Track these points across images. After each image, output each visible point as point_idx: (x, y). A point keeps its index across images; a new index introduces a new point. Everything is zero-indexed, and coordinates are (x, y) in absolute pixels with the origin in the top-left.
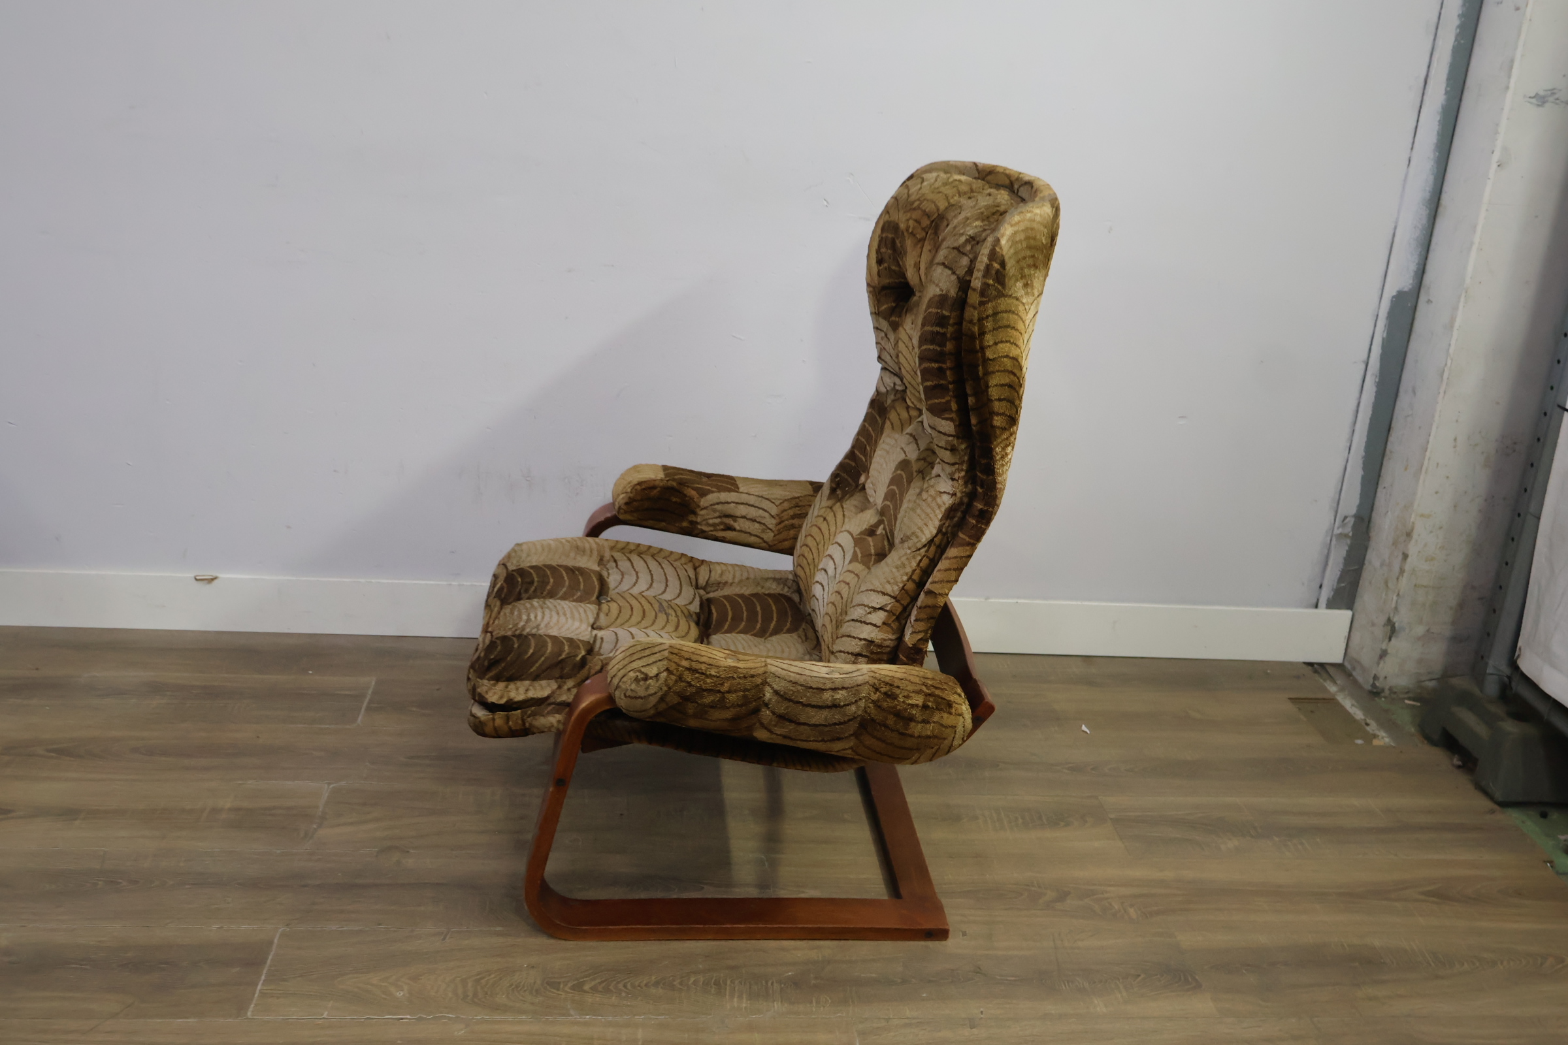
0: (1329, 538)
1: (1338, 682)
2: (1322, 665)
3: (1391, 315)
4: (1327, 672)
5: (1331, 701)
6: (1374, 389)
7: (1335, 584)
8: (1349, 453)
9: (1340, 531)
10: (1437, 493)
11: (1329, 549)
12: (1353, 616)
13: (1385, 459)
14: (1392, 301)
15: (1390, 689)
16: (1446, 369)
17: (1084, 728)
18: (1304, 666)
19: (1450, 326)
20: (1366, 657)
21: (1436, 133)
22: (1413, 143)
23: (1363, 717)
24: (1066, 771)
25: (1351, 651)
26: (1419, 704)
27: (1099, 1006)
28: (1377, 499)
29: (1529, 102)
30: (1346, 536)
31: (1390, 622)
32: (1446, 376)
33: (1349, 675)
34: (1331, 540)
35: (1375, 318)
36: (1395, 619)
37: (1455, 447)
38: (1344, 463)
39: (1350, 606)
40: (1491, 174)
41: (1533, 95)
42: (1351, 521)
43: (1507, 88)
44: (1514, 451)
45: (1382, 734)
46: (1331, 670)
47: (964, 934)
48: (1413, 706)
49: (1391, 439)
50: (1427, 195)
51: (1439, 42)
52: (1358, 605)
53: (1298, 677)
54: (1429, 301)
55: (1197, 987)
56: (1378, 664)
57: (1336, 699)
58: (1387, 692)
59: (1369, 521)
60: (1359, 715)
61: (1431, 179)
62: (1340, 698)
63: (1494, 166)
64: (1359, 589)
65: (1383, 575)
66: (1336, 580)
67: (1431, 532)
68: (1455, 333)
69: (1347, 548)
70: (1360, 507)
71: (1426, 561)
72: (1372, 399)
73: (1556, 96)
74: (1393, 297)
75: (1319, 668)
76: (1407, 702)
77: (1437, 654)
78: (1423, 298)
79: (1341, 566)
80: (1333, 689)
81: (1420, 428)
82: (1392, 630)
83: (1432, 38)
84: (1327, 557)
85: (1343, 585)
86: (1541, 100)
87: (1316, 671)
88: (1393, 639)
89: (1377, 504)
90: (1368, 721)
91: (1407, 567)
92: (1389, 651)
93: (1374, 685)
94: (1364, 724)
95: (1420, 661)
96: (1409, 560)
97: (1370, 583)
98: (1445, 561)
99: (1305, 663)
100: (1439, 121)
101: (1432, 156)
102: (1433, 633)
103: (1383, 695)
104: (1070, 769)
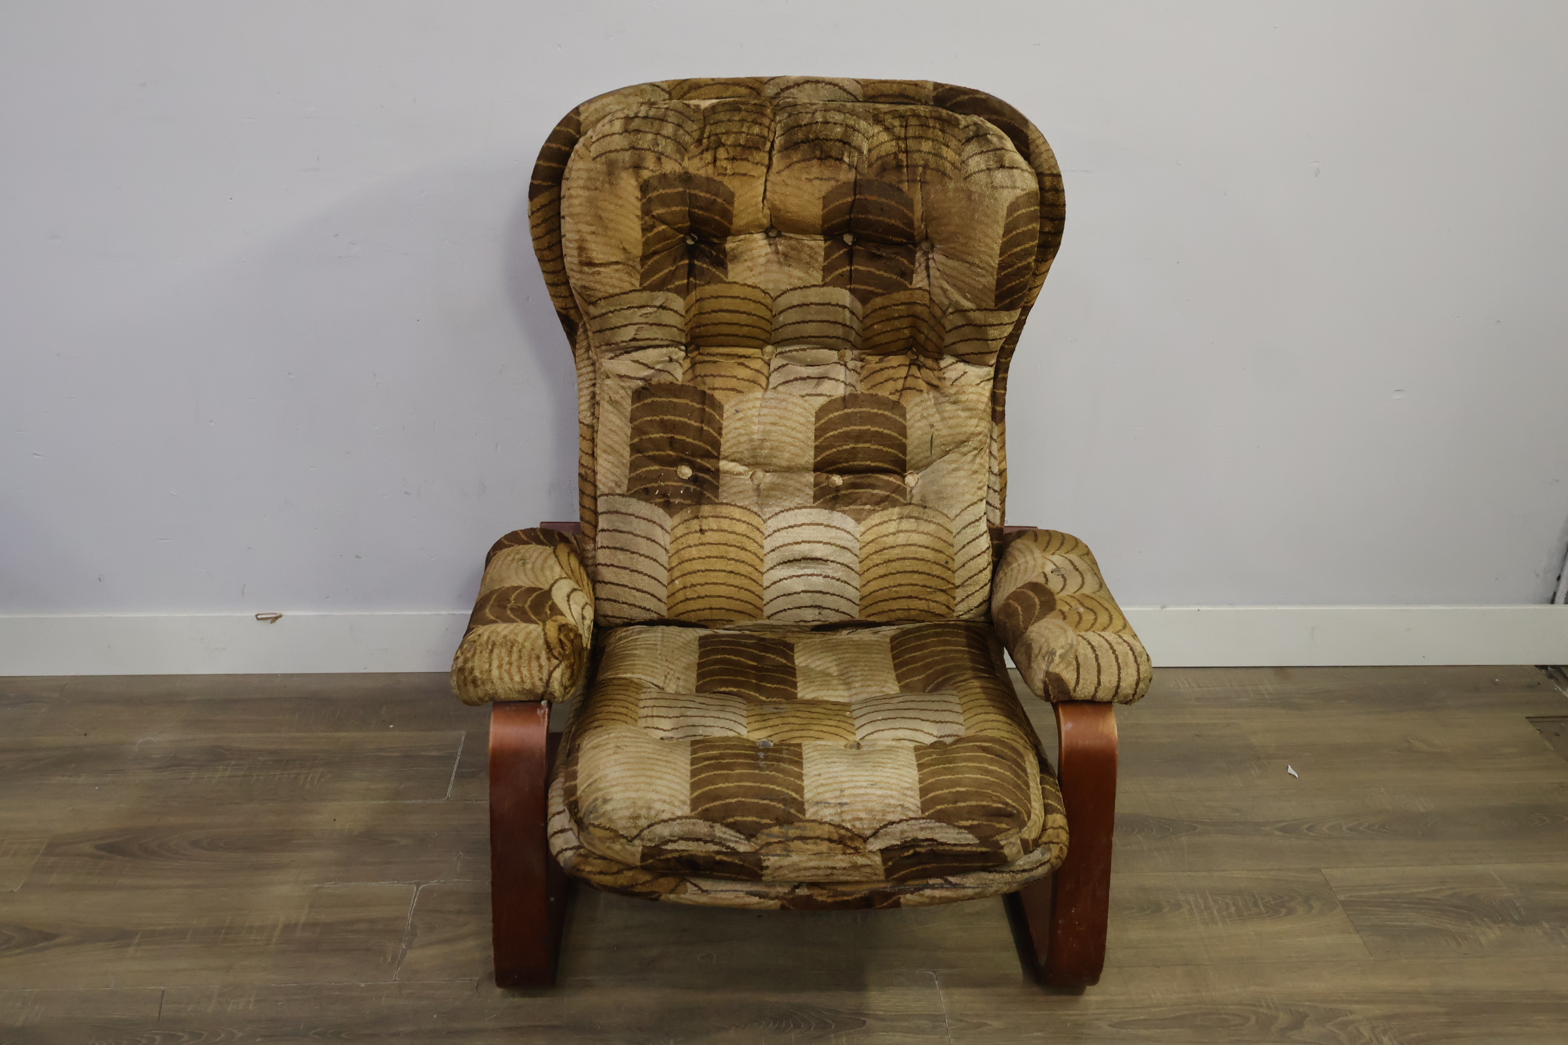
2: (1558, 668)
4: (1563, 674)
17: (1290, 770)
18: (1537, 670)
24: (1278, 833)
75: (1555, 672)
87: (1551, 676)
99: (1536, 666)
104: (1282, 829)
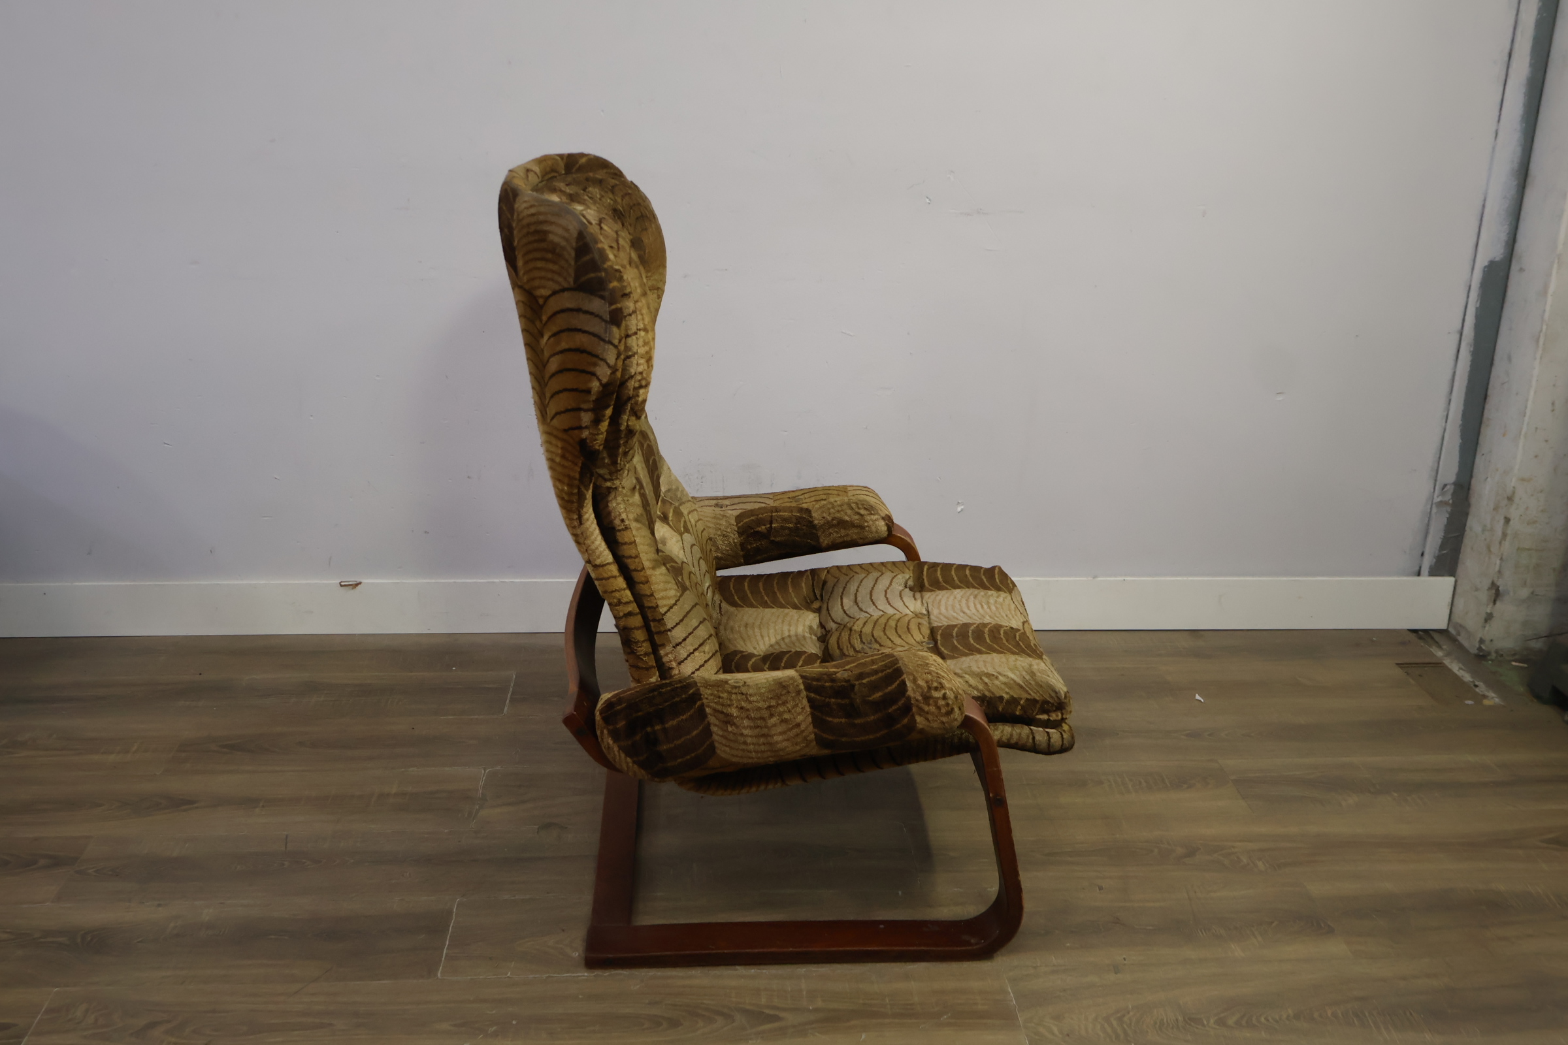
0: (1429, 507)
1: (1444, 647)
2: (1426, 631)
3: (1484, 284)
4: (1431, 637)
5: (1438, 665)
6: (1469, 358)
7: (1437, 552)
8: (1446, 422)
9: (1439, 499)
10: (1536, 456)
11: (1429, 520)
12: (1456, 582)
13: (1483, 425)
14: (1484, 271)
15: (1497, 652)
16: (1542, 335)
17: (1197, 697)
18: (1409, 632)
19: (1544, 291)
20: (1472, 622)
21: (1522, 105)
22: (1500, 116)
23: (1471, 680)
24: (1184, 737)
25: (1456, 618)
26: (1526, 665)
27: (1237, 951)
28: (1475, 466)
30: (1446, 503)
31: (1494, 586)
32: (1541, 342)
33: (1453, 640)
34: (1431, 508)
35: (1467, 288)
37: (1553, 411)
38: (1442, 432)
39: (1452, 572)
42: (1450, 488)
45: (1491, 694)
46: (1436, 636)
47: (1101, 888)
48: (1521, 667)
49: (1487, 406)
50: (1515, 166)
51: (1522, 16)
52: (1460, 570)
53: (1403, 643)
54: (1521, 270)
55: (1331, 931)
56: (1485, 627)
57: (1444, 664)
58: (1494, 655)
59: (1469, 488)
60: (1467, 677)
61: (1519, 150)
62: (1447, 662)
64: (1461, 556)
65: (1485, 540)
66: (1438, 548)
67: (1532, 495)
68: (1550, 299)
69: (1448, 516)
70: (1458, 475)
71: (1528, 524)
72: (1468, 369)
74: (1485, 267)
75: (1424, 635)
76: (1514, 663)
77: (1541, 616)
78: (1515, 267)
79: (1442, 534)
80: (1440, 654)
81: (1517, 394)
83: (1515, 13)
84: (1428, 525)
85: (1444, 553)
87: (1420, 638)
88: (1498, 603)
89: (1475, 471)
90: (1477, 683)
91: (1509, 532)
92: (1494, 615)
93: (1480, 649)
94: (1472, 685)
95: (1525, 623)
96: (1511, 523)
97: (1472, 548)
98: (1547, 523)
99: (1409, 630)
100: (1525, 94)
101: (1519, 128)
102: (1537, 595)
103: (1489, 658)
104: (1187, 735)
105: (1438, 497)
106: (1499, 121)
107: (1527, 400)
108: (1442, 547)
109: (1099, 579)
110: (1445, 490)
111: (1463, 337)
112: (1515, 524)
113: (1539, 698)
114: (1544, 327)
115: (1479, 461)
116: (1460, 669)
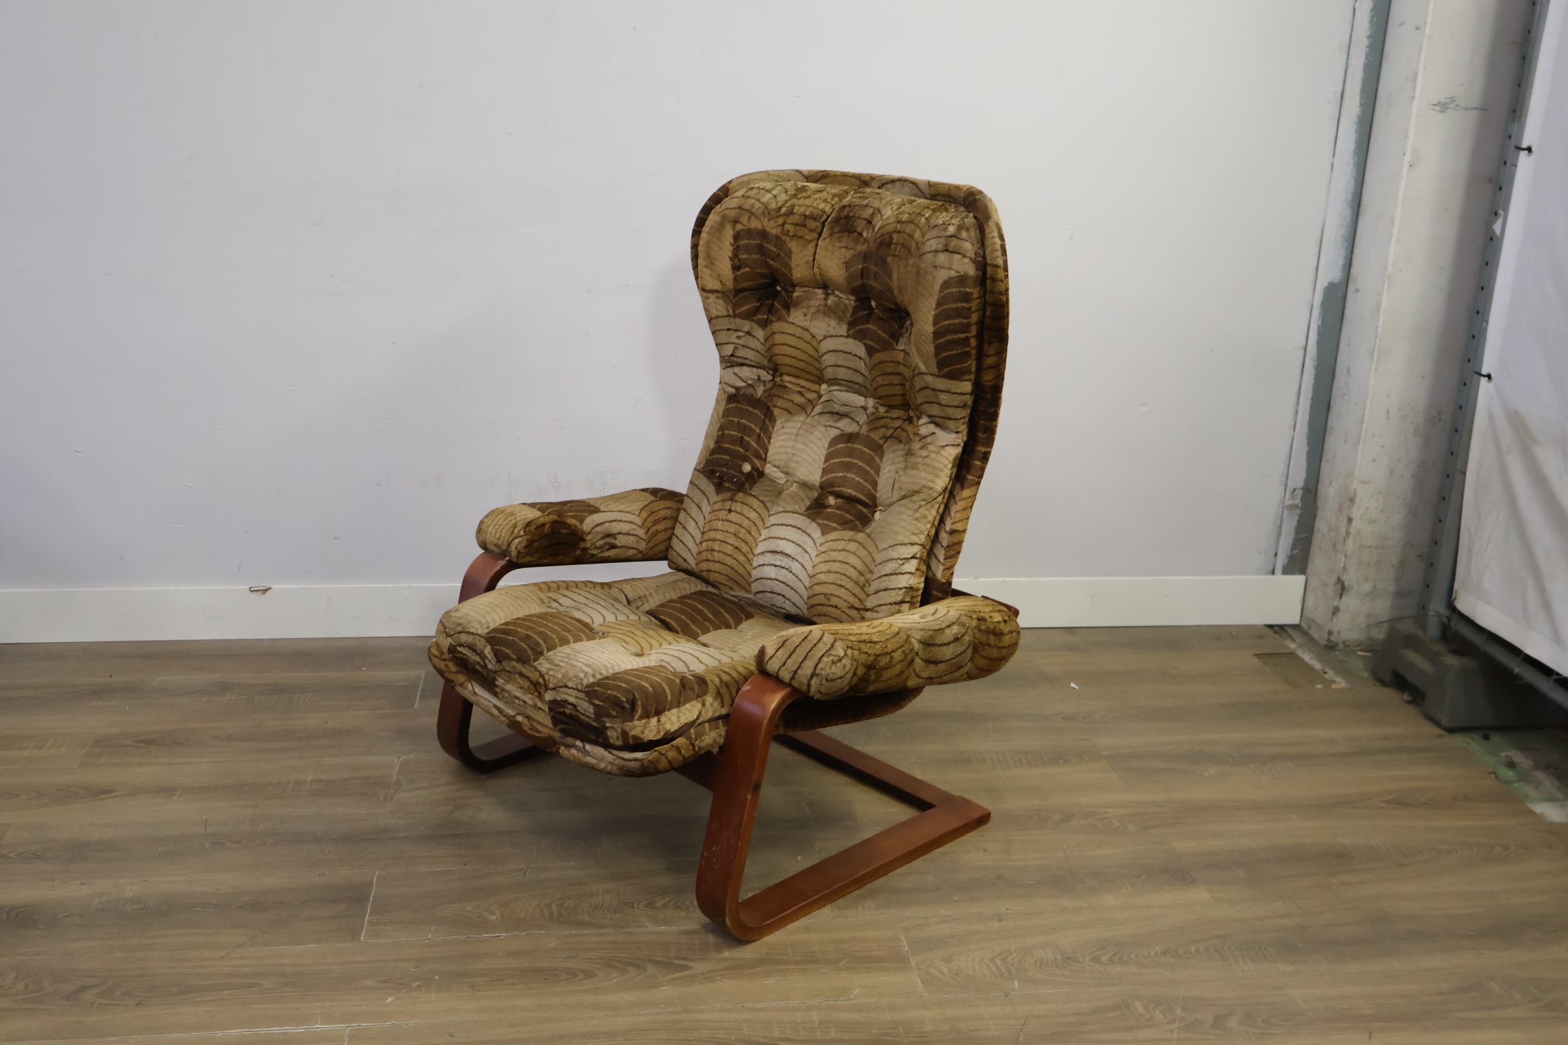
0: (1281, 510)
1: (1297, 640)
2: (1282, 627)
3: (1324, 304)
4: (1286, 631)
5: (1292, 655)
6: (1313, 372)
7: (1289, 552)
8: (1294, 431)
9: (1290, 502)
10: (1374, 460)
11: (1281, 522)
12: (1306, 579)
13: (1327, 434)
14: (1324, 292)
15: (1344, 642)
16: (1376, 349)
17: (1073, 685)
18: (1267, 629)
19: (1378, 310)
20: (1320, 614)
21: (1354, 142)
22: (1335, 150)
23: (1321, 668)
25: (1307, 614)
26: (1369, 654)
28: (1321, 472)
29: (1433, 109)
30: (1296, 506)
31: (1340, 581)
32: (1376, 354)
33: (1305, 633)
34: (1282, 512)
35: (1309, 309)
36: (1345, 578)
37: (1388, 418)
38: (1291, 441)
39: (1303, 571)
40: (1404, 174)
41: (1436, 103)
42: (1299, 493)
43: (1413, 97)
44: (1440, 420)
45: (1339, 679)
46: (1290, 631)
48: (1366, 656)
49: (1330, 417)
50: (1350, 196)
51: (1352, 61)
52: (1310, 569)
53: (1260, 637)
54: (1357, 290)
56: (1332, 619)
57: (1296, 654)
58: (1341, 646)
59: (1316, 493)
60: (1318, 666)
61: (1352, 181)
62: (1300, 653)
63: (1406, 167)
64: (1310, 555)
65: (1331, 539)
66: (1290, 548)
67: (1372, 497)
68: (1382, 315)
69: (1297, 518)
70: (1307, 480)
71: (1369, 522)
72: (1312, 381)
73: (1456, 103)
74: (1325, 288)
75: (1279, 629)
76: (1359, 653)
77: (1383, 608)
78: (1351, 289)
79: (1293, 535)
80: (1293, 646)
81: (1356, 403)
82: (1342, 588)
83: (1345, 58)
84: (1280, 527)
85: (1296, 552)
86: (1443, 107)
87: (1276, 632)
88: (1344, 596)
89: (1321, 476)
90: (1326, 670)
91: (1353, 530)
92: (1341, 608)
93: (1329, 640)
94: (1323, 673)
95: (1368, 616)
96: (1354, 522)
97: (1320, 548)
98: (1386, 523)
99: (1265, 625)
100: (1356, 130)
101: (1352, 161)
102: (1379, 589)
103: (1338, 648)
105: (1288, 500)
106: (1334, 156)
107: (1365, 409)
108: (1293, 547)
109: (980, 580)
110: (1295, 493)
111: (1308, 352)
112: (1356, 524)
113: (1382, 682)
114: (1378, 341)
115: (1325, 467)
116: (1311, 658)
